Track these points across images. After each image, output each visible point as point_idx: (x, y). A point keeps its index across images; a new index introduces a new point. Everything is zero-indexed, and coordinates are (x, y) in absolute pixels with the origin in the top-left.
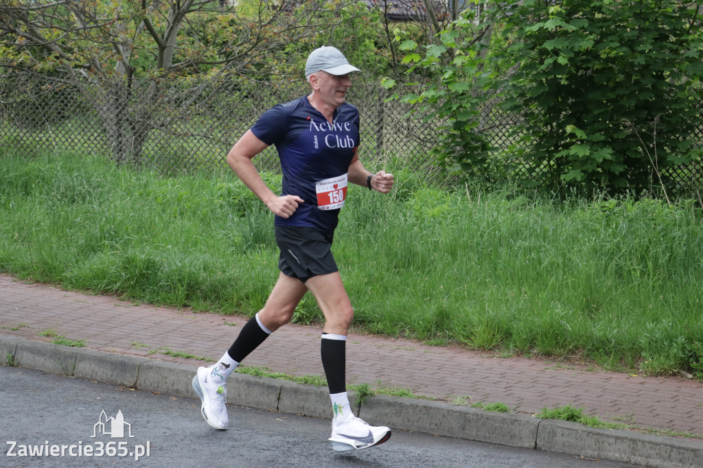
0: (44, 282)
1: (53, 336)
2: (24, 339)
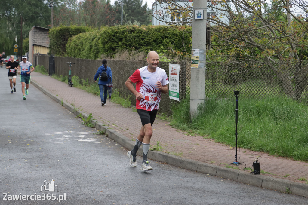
0: (283, 156)
1: (305, 181)
2: (293, 181)
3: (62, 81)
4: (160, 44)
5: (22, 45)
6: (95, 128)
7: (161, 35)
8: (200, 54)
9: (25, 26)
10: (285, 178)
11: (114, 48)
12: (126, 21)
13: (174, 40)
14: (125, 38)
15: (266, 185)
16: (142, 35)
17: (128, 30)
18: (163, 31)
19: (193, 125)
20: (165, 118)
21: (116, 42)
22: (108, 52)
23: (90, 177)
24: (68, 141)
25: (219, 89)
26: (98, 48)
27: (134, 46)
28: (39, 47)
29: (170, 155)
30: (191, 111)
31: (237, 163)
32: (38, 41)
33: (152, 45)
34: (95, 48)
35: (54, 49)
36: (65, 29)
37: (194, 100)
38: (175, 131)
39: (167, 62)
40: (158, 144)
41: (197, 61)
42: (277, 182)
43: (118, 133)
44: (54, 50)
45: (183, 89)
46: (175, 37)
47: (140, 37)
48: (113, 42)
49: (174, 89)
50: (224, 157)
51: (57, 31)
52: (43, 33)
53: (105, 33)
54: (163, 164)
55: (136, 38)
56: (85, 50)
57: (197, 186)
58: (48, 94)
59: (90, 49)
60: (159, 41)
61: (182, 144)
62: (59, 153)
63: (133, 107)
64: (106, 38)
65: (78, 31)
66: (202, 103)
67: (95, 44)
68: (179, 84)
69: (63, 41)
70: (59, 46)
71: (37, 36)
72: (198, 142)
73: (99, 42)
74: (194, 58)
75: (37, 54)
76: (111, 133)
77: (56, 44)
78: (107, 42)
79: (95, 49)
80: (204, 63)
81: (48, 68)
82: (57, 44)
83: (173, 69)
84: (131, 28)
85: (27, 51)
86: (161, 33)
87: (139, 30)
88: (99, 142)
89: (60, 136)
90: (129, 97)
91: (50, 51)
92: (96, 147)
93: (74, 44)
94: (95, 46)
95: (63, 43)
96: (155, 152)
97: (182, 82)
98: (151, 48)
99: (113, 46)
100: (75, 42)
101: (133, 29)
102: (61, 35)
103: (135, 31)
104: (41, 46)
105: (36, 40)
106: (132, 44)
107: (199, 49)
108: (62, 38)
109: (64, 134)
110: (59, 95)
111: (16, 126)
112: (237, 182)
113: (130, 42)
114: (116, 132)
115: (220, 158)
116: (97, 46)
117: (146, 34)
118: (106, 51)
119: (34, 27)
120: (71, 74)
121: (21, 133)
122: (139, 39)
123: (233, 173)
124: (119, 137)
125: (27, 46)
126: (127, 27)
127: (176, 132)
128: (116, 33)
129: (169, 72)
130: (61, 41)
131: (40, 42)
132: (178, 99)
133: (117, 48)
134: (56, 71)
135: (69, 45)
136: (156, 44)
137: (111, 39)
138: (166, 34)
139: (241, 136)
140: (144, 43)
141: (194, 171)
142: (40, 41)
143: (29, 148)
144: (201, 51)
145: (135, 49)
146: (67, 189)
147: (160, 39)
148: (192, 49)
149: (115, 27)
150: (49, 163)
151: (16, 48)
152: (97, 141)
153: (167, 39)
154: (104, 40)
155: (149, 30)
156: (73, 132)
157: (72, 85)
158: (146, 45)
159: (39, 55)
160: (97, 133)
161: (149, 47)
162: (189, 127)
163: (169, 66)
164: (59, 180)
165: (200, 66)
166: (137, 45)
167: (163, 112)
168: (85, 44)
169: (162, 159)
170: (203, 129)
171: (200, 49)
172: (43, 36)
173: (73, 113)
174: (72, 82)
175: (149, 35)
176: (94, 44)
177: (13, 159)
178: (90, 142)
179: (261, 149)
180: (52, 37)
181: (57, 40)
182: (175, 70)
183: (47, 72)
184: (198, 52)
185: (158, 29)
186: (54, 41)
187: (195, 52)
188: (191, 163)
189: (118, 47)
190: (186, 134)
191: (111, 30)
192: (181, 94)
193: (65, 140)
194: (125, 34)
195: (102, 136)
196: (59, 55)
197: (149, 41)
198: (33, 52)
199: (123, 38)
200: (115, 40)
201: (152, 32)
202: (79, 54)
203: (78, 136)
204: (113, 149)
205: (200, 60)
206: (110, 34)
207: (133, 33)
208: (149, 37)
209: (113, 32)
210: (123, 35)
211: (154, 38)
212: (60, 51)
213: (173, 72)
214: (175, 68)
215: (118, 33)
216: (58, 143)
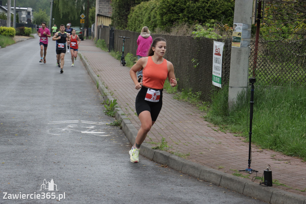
3: (117, 59)
4: (230, 16)
5: (88, 16)
6: (115, 117)
8: (243, 30)
10: (302, 192)
11: (173, 20)
14: (187, 9)
15: (276, 201)
16: (208, 5)
19: (230, 118)
20: (205, 108)
21: (176, 13)
22: (167, 25)
24: (69, 132)
25: (271, 74)
26: (156, 20)
27: (197, 19)
28: (103, 17)
29: (173, 156)
30: (229, 101)
31: (250, 170)
32: (104, 10)
35: (116, 20)
37: (233, 87)
38: (206, 125)
39: (213, 39)
40: (162, 142)
41: (240, 38)
42: (288, 198)
43: (131, 125)
44: (116, 22)
45: (226, 74)
47: (206, 8)
48: (172, 13)
49: (217, 73)
50: (241, 161)
53: (164, 2)
54: (163, 167)
55: (201, 9)
59: (148, 21)
60: (229, 13)
61: (200, 142)
62: (44, 148)
66: (243, 92)
67: (154, 16)
68: (222, 67)
69: (126, 11)
70: (121, 17)
71: (103, 4)
72: (222, 141)
73: (158, 12)
74: (235, 34)
75: (101, 26)
76: (125, 124)
77: (118, 14)
78: (166, 13)
79: (153, 21)
80: (248, 41)
81: (108, 44)
82: (119, 14)
83: (217, 48)
85: (93, 22)
86: (232, 3)
88: (106, 135)
89: (65, 125)
91: (113, 22)
92: (96, 141)
93: (135, 15)
94: (154, 17)
95: (126, 13)
96: (157, 151)
97: (225, 64)
99: (172, 18)
100: (136, 12)
102: (124, 4)
104: (106, 17)
105: (101, 9)
106: (195, 16)
107: (242, 24)
108: (126, 7)
109: (70, 123)
110: (100, 76)
111: (23, 111)
112: (242, 194)
113: (193, 13)
115: (236, 162)
116: (156, 17)
117: (213, 4)
118: (163, 24)
120: (124, 50)
121: (21, 120)
122: (204, 11)
123: (239, 182)
124: (129, 130)
125: (94, 16)
127: (206, 127)
129: (213, 51)
130: (124, 11)
131: (106, 12)
132: (219, 85)
133: (177, 20)
134: (115, 47)
135: (130, 16)
136: (225, 17)
137: (171, 10)
139: (275, 135)
140: (211, 15)
141: (196, 178)
142: (106, 10)
143: (13, 140)
144: (245, 26)
145: (198, 22)
147: (230, 11)
148: (234, 23)
150: (22, 160)
151: (83, 18)
152: (103, 134)
154: (162, 11)
156: (84, 122)
157: (125, 63)
159: (102, 27)
160: (111, 123)
162: (225, 121)
163: (213, 43)
165: (242, 46)
166: (202, 17)
168: (144, 15)
169: (163, 161)
170: (240, 124)
171: (243, 24)
172: (110, 5)
173: (104, 98)
174: (125, 61)
175: (217, 5)
176: (152, 15)
178: (94, 135)
179: (295, 153)
180: (115, 6)
181: (120, 10)
182: (219, 49)
183: (107, 48)
184: (241, 27)
186: (116, 10)
187: (237, 27)
188: (194, 167)
189: (179, 19)
190: (216, 130)
192: (224, 79)
193: (67, 131)
194: (187, 3)
195: (115, 127)
196: (122, 28)
197: (216, 13)
198: (97, 23)
199: (185, 8)
200: (175, 11)
201: (221, 2)
202: (139, 26)
203: (86, 126)
204: (115, 145)
205: (243, 37)
206: (170, 4)
207: (197, 3)
208: (217, 8)
209: (173, 1)
210: (185, 5)
211: (223, 10)
212: (123, 23)
213: (216, 51)
214: (219, 46)
215: (179, 2)
216: (54, 134)
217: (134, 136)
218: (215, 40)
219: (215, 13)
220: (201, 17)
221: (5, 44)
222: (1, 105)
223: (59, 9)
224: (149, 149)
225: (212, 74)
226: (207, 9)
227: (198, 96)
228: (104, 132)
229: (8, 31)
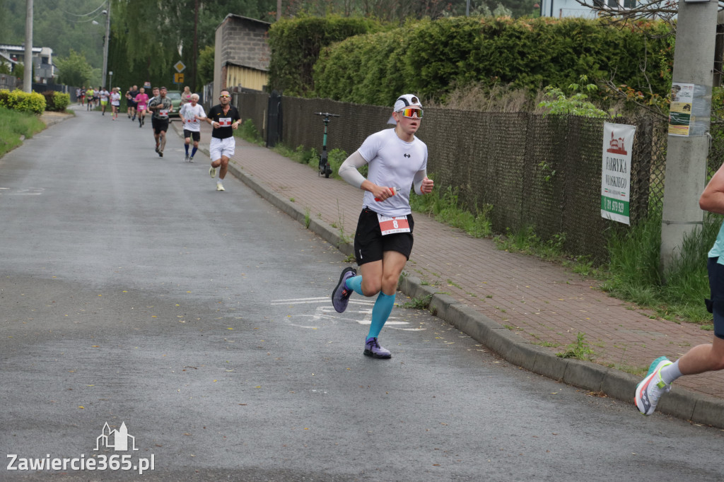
3: (302, 163)
4: (569, 67)
5: (195, 65)
7: (574, 45)
8: (694, 97)
9: (204, 13)
11: (444, 76)
12: (474, 6)
13: (609, 58)
14: (474, 51)
16: (521, 43)
17: (484, 29)
18: (578, 33)
19: (669, 291)
20: (588, 268)
21: (450, 60)
22: (429, 86)
23: (401, 424)
24: (334, 322)
26: (401, 76)
27: (498, 74)
28: (239, 70)
29: (616, 373)
30: (663, 252)
32: (240, 53)
33: (546, 70)
34: (394, 76)
36: (311, 25)
37: (672, 223)
38: (620, 305)
39: (598, 119)
40: (579, 341)
41: (688, 116)
43: (464, 307)
44: (281, 79)
45: (641, 194)
46: (611, 50)
47: (517, 48)
48: (442, 60)
49: (615, 193)
51: (291, 29)
52: (252, 33)
53: (422, 35)
54: (595, 395)
55: (506, 51)
56: (365, 82)
57: (696, 460)
58: (269, 194)
59: (380, 78)
60: (568, 59)
61: (643, 342)
62: (313, 355)
63: (497, 237)
64: (423, 50)
65: (346, 31)
66: (695, 233)
67: (395, 66)
68: (631, 179)
69: (305, 57)
70: (294, 70)
71: (237, 40)
72: (687, 340)
73: (406, 59)
74: (677, 108)
75: (236, 89)
76: (446, 306)
77: (286, 62)
78: (427, 61)
79: (394, 79)
80: (704, 122)
81: (264, 127)
82: (289, 63)
83: (616, 138)
84: (492, 24)
85: (209, 79)
86: (573, 39)
87: (514, 29)
88: (415, 328)
89: (311, 308)
90: (486, 211)
91: (271, 81)
92: (408, 342)
93: (334, 64)
94: (393, 70)
95: (305, 61)
96: (572, 361)
97: (639, 172)
98: (545, 78)
99: (441, 72)
100: (338, 58)
101: (497, 28)
102: (300, 38)
103: (504, 33)
104: (244, 68)
105: (232, 51)
106: (493, 68)
107: (693, 85)
108: (303, 47)
109: (319, 303)
110: (296, 199)
111: (194, 277)
113: (487, 60)
114: (458, 303)
116: (399, 70)
118: (423, 84)
119: (229, 17)
120: (327, 142)
121: (209, 297)
122: (513, 55)
124: (468, 318)
125: (209, 66)
126: (481, 22)
128: (452, 37)
129: (602, 145)
130: (300, 56)
131: (244, 59)
132: (625, 220)
133: (452, 76)
134: (286, 135)
135: (321, 66)
136: (558, 68)
137: (438, 53)
138: (587, 41)
140: (527, 65)
141: (684, 419)
142: (244, 53)
143: (233, 339)
144: (699, 89)
145: (500, 80)
146: (343, 454)
147: (568, 55)
149: (450, 22)
150: (288, 380)
151: (180, 71)
152: (408, 326)
153: (587, 54)
154: (419, 56)
155: (541, 31)
157: (330, 172)
158: (530, 72)
159: (240, 90)
160: (408, 304)
161: (539, 77)
162: (656, 297)
163: (602, 128)
164: (320, 427)
165: (693, 132)
166: (507, 69)
167: (582, 253)
168: (365, 65)
169: (591, 382)
170: (699, 304)
171: (696, 84)
172: (252, 42)
173: (338, 248)
174: (329, 165)
175: (541, 43)
176: (389, 66)
177: (195, 365)
178: (390, 329)
180: (278, 45)
181: (290, 53)
182: (620, 139)
183: (261, 138)
184: (691, 92)
185: (565, 27)
186: (281, 55)
187: (681, 91)
189: (456, 73)
190: (651, 316)
191: (437, 29)
192: (635, 205)
193: (325, 319)
194: (474, 39)
195: (419, 313)
196: (295, 93)
197: (540, 61)
198: (224, 82)
199: (470, 51)
200: (449, 55)
201: (549, 37)
202: (347, 90)
203: (355, 310)
204: (454, 348)
205: (694, 114)
206: (436, 41)
207: (496, 38)
208: (541, 49)
209: (442, 35)
210: (470, 42)
211: (553, 53)
212: (297, 82)
213: (613, 145)
214: (620, 134)
215: (456, 36)
216: (307, 327)
217: (495, 330)
218: (609, 120)
219: (536, 61)
220: (504, 69)
221: (29, 130)
222: (139, 266)
223: (125, 51)
224: (550, 358)
225: (599, 195)
226: (520, 53)
227: (560, 243)
228: (407, 323)
229: (29, 102)
